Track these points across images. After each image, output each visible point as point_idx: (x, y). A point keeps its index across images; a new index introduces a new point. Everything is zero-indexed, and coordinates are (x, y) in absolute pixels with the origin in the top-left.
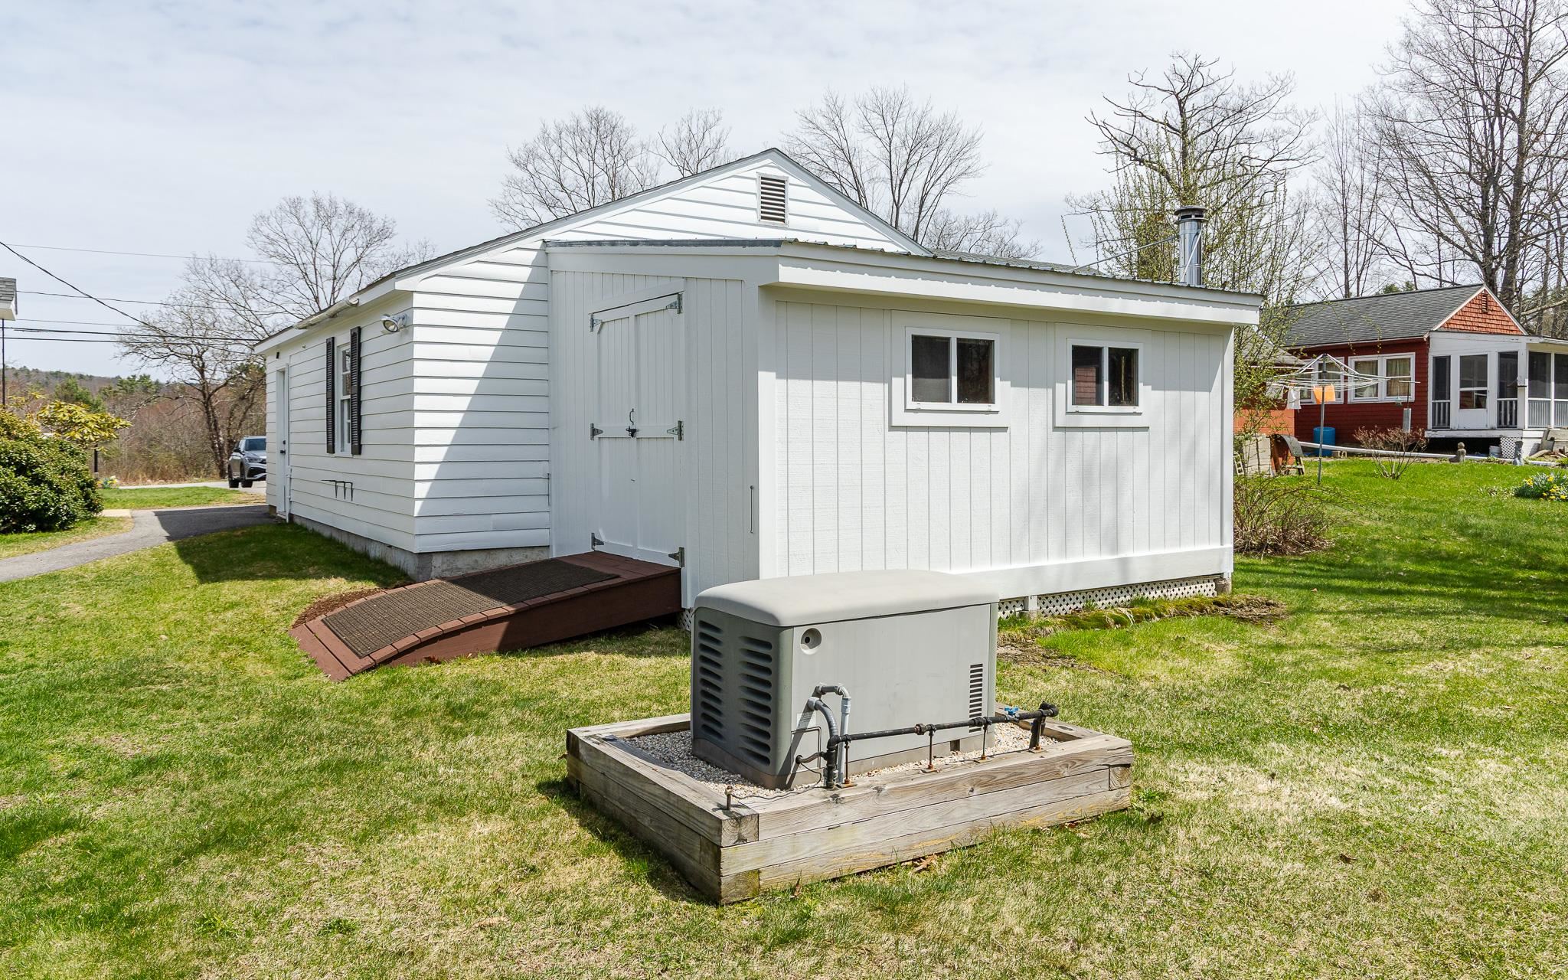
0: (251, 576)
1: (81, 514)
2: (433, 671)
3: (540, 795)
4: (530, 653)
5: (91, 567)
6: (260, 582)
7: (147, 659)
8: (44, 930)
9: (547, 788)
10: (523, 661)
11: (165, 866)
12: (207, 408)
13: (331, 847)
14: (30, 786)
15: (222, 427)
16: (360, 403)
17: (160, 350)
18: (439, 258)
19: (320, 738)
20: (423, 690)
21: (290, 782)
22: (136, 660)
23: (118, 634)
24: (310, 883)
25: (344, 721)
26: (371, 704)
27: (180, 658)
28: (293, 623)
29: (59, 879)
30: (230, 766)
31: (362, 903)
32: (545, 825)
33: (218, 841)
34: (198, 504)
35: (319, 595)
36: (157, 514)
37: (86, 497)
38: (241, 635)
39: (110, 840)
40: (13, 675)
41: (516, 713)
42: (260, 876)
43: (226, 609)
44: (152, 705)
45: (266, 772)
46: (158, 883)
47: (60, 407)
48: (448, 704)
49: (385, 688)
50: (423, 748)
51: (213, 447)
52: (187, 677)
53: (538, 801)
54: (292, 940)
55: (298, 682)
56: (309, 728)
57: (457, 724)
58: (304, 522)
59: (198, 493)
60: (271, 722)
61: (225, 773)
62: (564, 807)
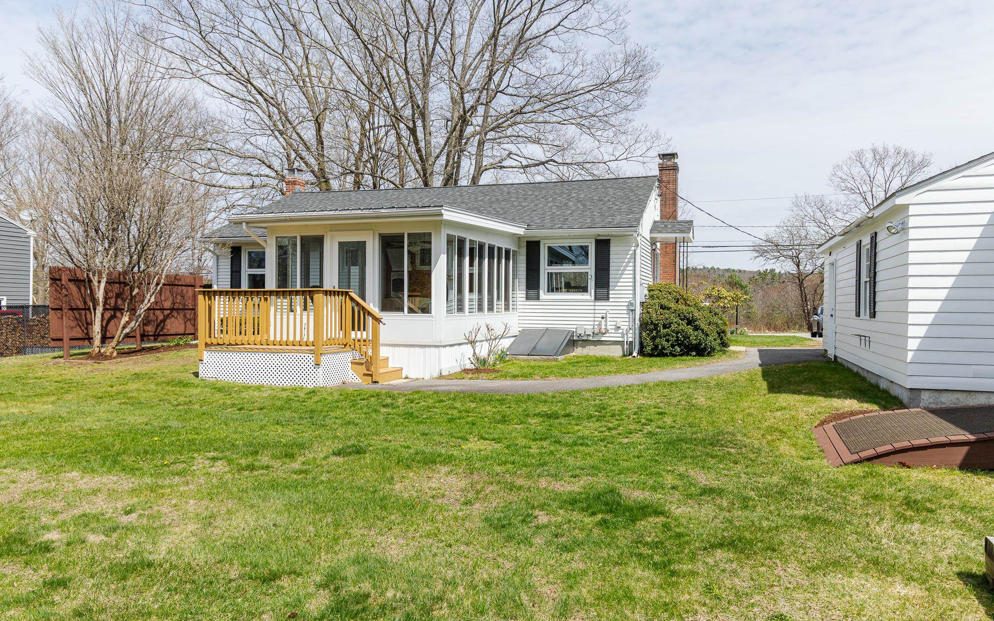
0: (799, 392)
1: (718, 348)
2: (903, 472)
3: (958, 580)
4: (987, 474)
5: (716, 378)
6: (803, 396)
7: (727, 433)
8: (633, 563)
9: (966, 577)
10: (979, 479)
11: (699, 549)
12: (801, 288)
13: (793, 567)
14: (654, 489)
15: (810, 299)
16: (875, 283)
17: (775, 254)
18: (930, 178)
19: (809, 500)
20: (891, 484)
21: (780, 522)
22: (721, 433)
23: (717, 416)
24: (772, 586)
25: (828, 493)
26: (850, 485)
27: (745, 435)
28: (816, 424)
29: (649, 539)
30: (751, 503)
31: (801, 609)
32: (953, 603)
33: (730, 544)
34: (785, 346)
35: (837, 409)
36: (759, 351)
37: (721, 339)
38: (782, 428)
39: (678, 526)
40: (664, 430)
41: (959, 515)
42: (746, 572)
43: (777, 410)
44: (722, 459)
45: (771, 512)
46: (693, 558)
47: (713, 289)
48: (906, 498)
49: (864, 477)
50: (878, 523)
51: (804, 312)
52: (746, 447)
53: (957, 584)
54: (751, 614)
55: (809, 462)
56: (806, 492)
57: (909, 513)
58: (843, 361)
59: (787, 339)
60: (785, 483)
61: (747, 506)
62: (975, 595)
